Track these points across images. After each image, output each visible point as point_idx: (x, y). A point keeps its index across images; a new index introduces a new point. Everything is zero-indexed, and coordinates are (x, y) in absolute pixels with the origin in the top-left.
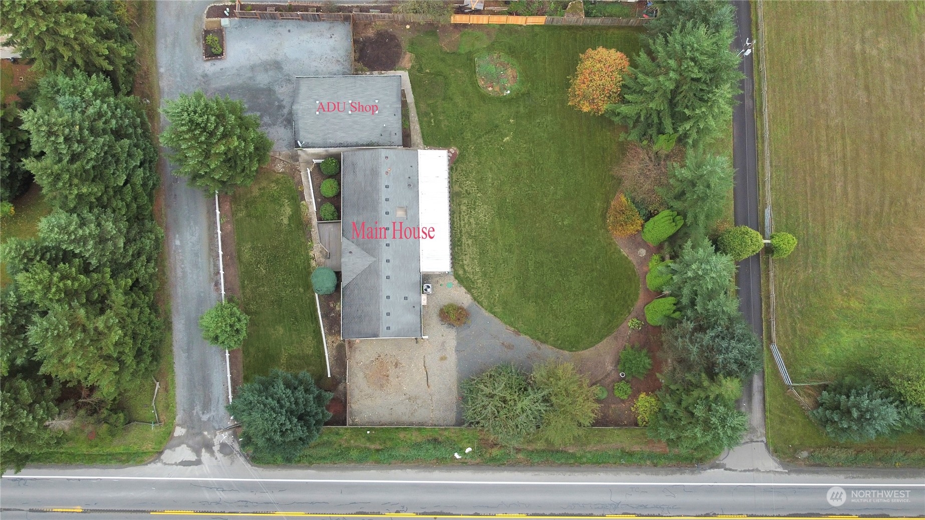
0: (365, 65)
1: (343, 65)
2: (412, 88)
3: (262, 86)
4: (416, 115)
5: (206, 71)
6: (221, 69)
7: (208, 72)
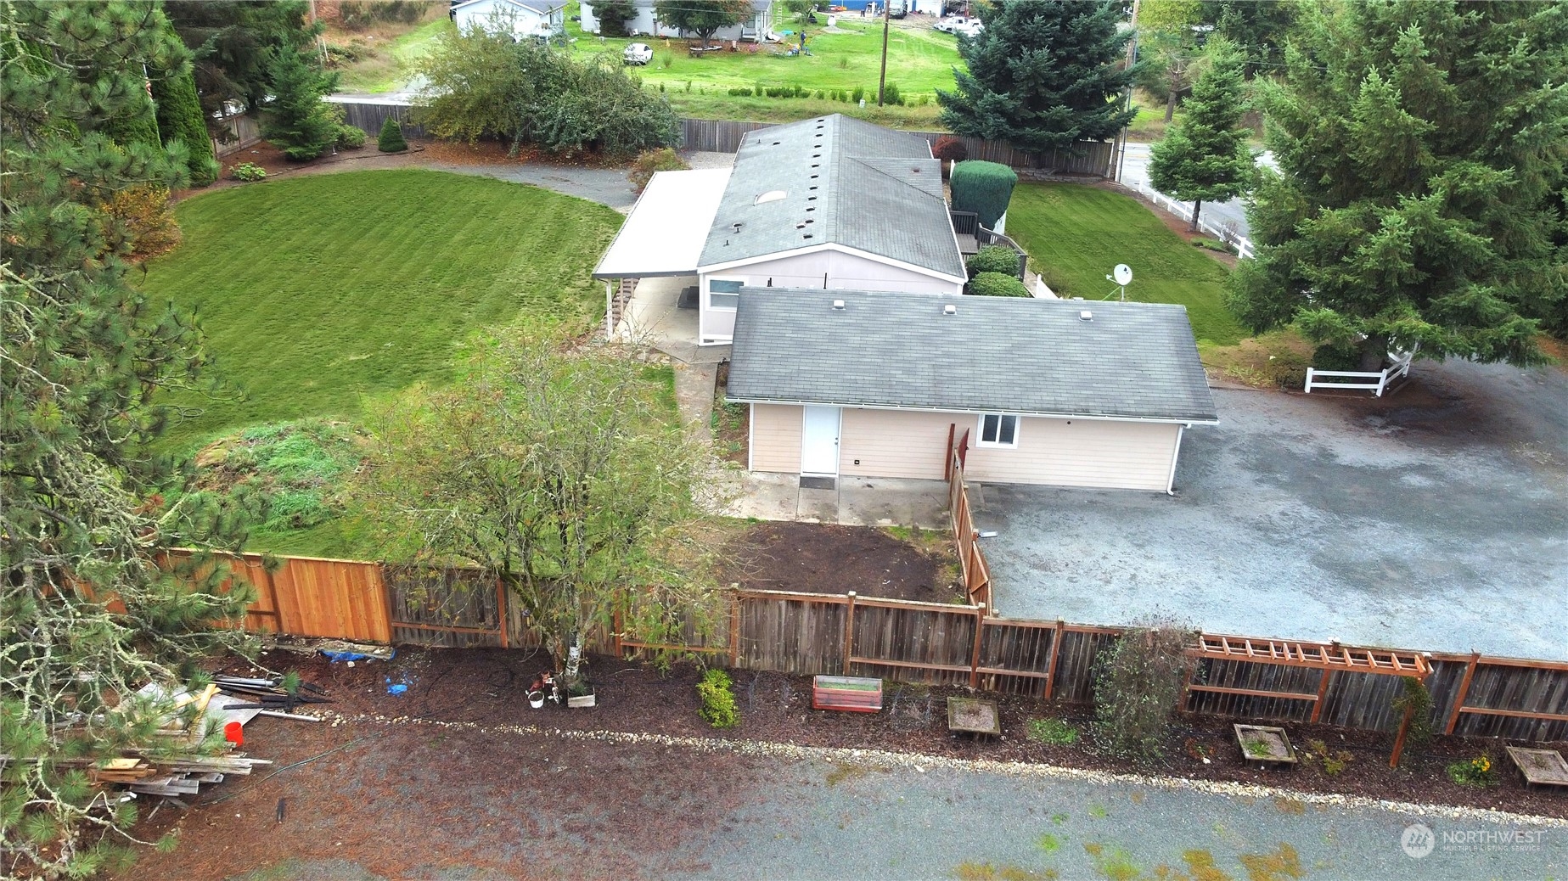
0: (900, 546)
1: (1013, 554)
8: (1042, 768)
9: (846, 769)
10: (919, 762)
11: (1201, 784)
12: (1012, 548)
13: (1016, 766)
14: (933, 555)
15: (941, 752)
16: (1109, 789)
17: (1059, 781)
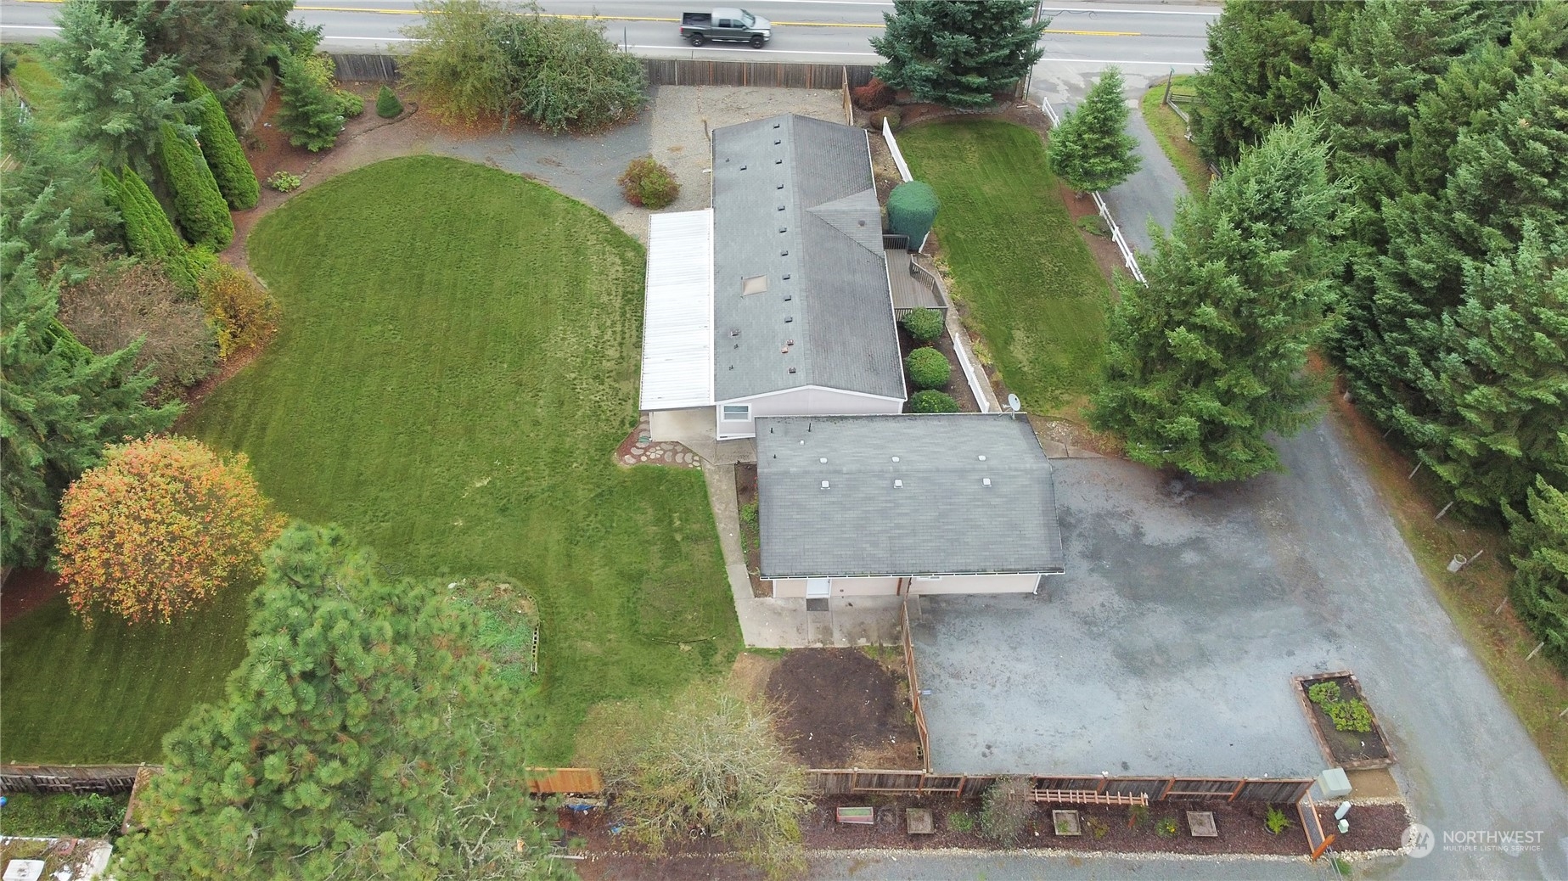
0: (873, 665)
1: (939, 665)
2: (730, 601)
3: (1161, 609)
4: (721, 535)
5: (1333, 651)
6: (1290, 653)
7: (1326, 645)
8: (956, 851)
9: (858, 863)
10: (893, 854)
11: (1033, 852)
12: (939, 659)
13: (943, 851)
14: (893, 672)
15: (904, 847)
16: (988, 861)
17: (964, 859)
